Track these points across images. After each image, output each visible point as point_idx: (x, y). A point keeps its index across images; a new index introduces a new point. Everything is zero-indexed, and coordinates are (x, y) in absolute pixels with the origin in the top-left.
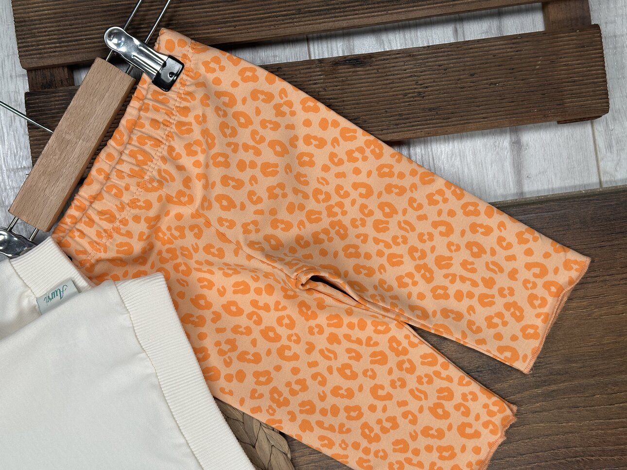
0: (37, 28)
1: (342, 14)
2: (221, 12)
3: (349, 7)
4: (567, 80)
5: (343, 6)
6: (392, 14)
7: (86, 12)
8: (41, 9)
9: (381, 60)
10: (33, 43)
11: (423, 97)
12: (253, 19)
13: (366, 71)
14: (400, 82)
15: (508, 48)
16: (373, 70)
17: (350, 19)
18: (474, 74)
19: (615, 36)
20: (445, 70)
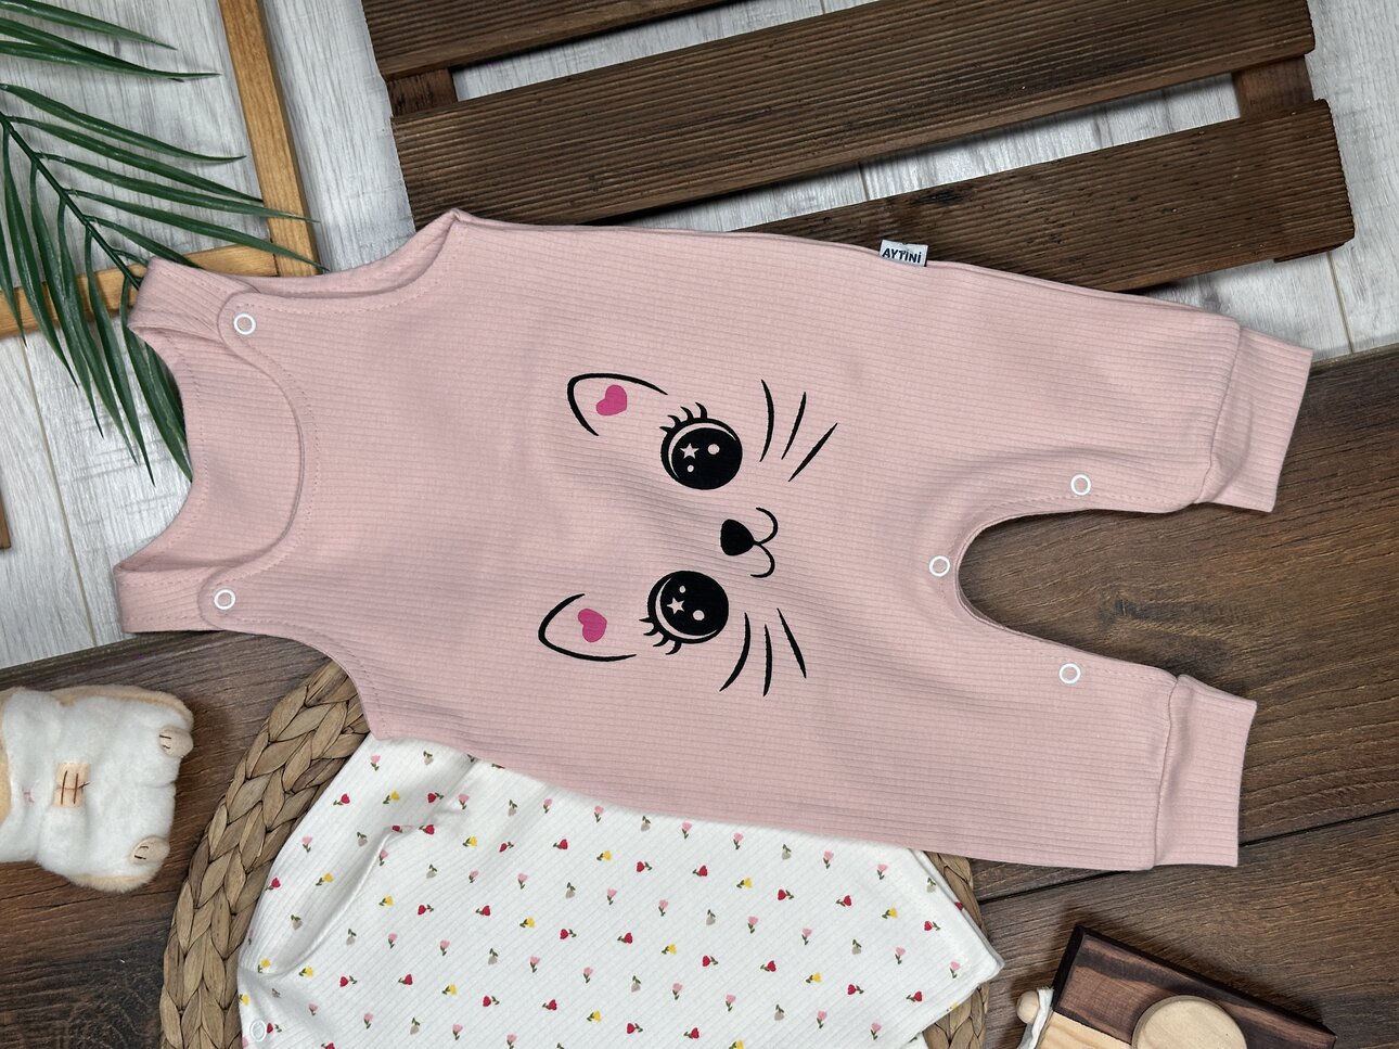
1: (918, 123)
2: (728, 140)
3: (928, 111)
4: (1284, 193)
5: (918, 110)
6: (996, 115)
7: (516, 161)
8: (447, 163)
9: (987, 190)
12: (778, 146)
13: (964, 209)
14: (1021, 222)
15: (1187, 151)
16: (975, 206)
17: (932, 130)
18: (1137, 198)
19: (1354, 113)
20: (1090, 195)
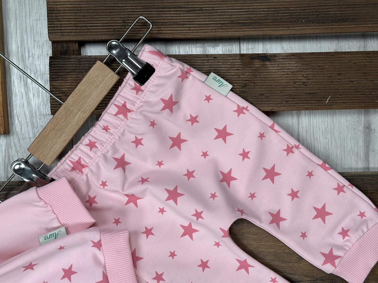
0: (62, 16)
1: (259, 27)
2: (182, 18)
3: (264, 23)
5: (260, 21)
6: (291, 30)
8: (65, 3)
9: (282, 59)
10: (58, 25)
11: (306, 85)
12: (202, 24)
13: (271, 65)
14: (292, 74)
15: (365, 59)
16: (276, 64)
17: (263, 30)
18: (340, 74)
20: (322, 69)
